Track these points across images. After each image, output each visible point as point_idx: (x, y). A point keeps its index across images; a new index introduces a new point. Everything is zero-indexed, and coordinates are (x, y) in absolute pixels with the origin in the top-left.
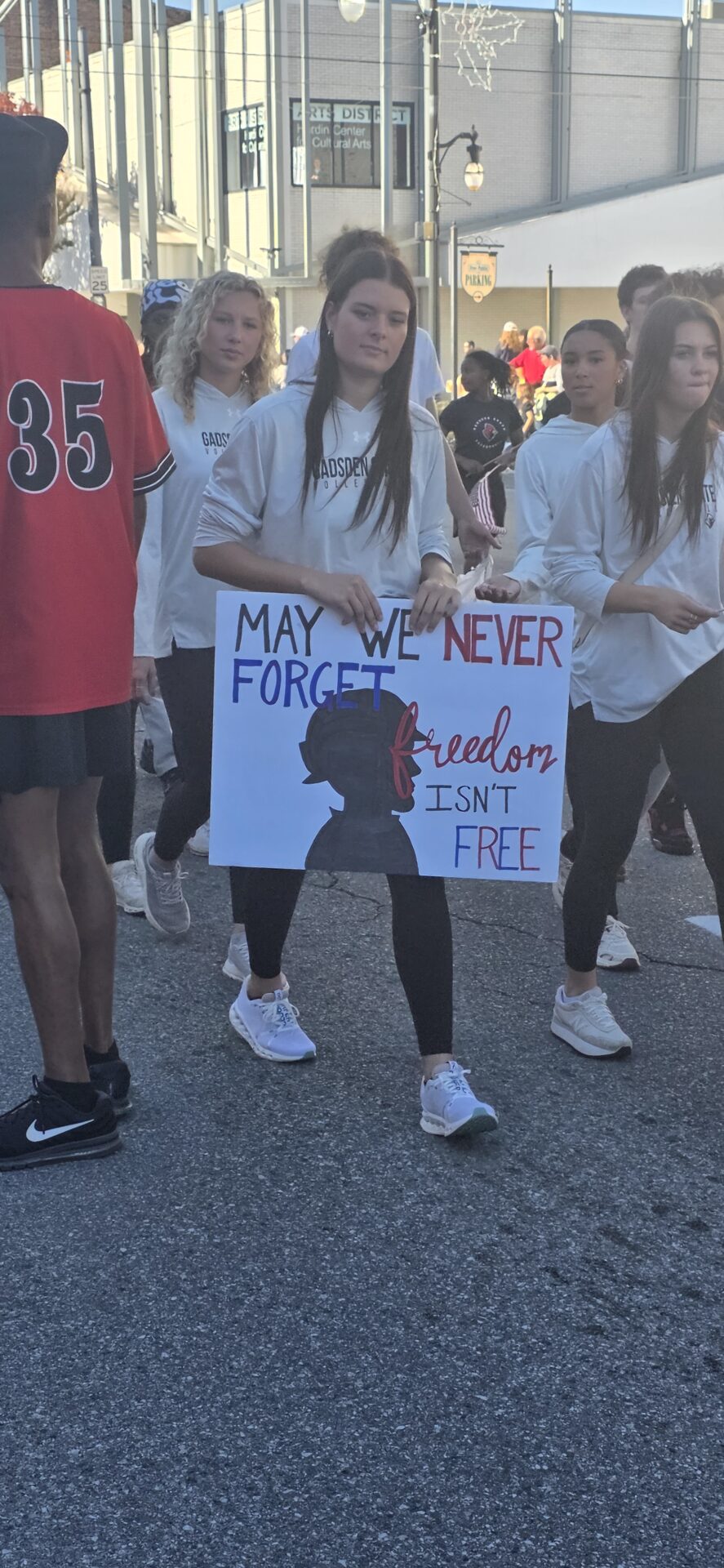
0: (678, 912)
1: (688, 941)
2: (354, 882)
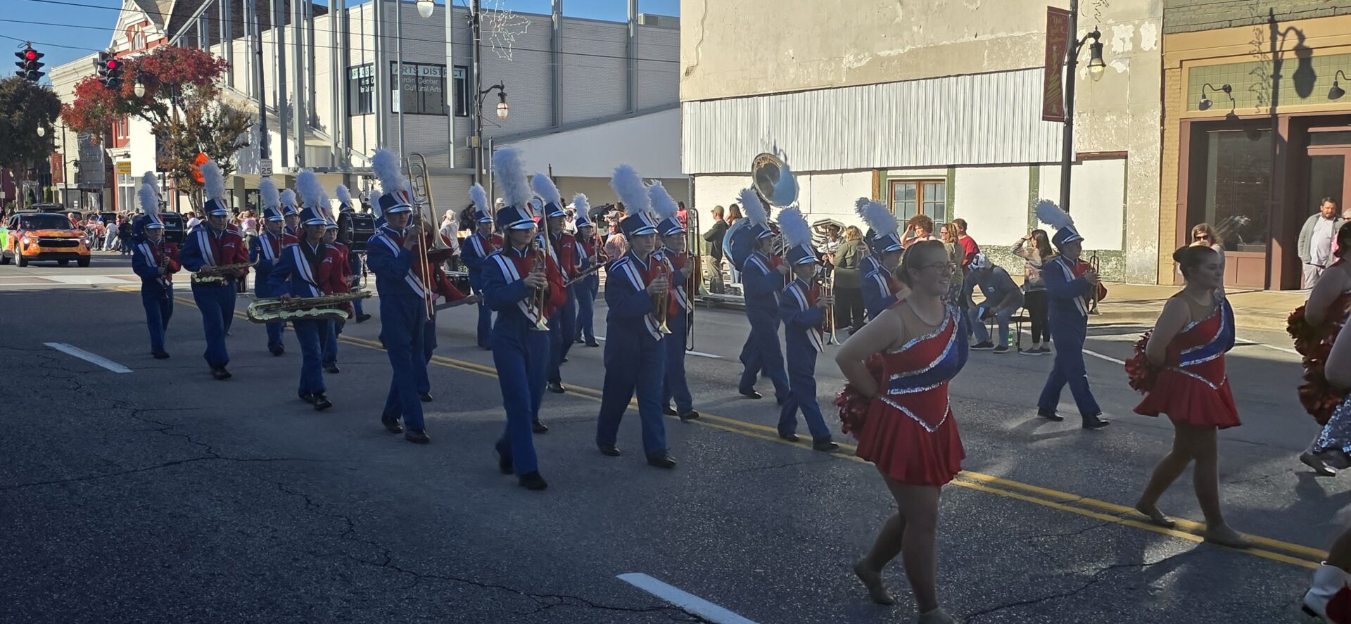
0: (614, 572)
1: (617, 591)
2: (402, 561)
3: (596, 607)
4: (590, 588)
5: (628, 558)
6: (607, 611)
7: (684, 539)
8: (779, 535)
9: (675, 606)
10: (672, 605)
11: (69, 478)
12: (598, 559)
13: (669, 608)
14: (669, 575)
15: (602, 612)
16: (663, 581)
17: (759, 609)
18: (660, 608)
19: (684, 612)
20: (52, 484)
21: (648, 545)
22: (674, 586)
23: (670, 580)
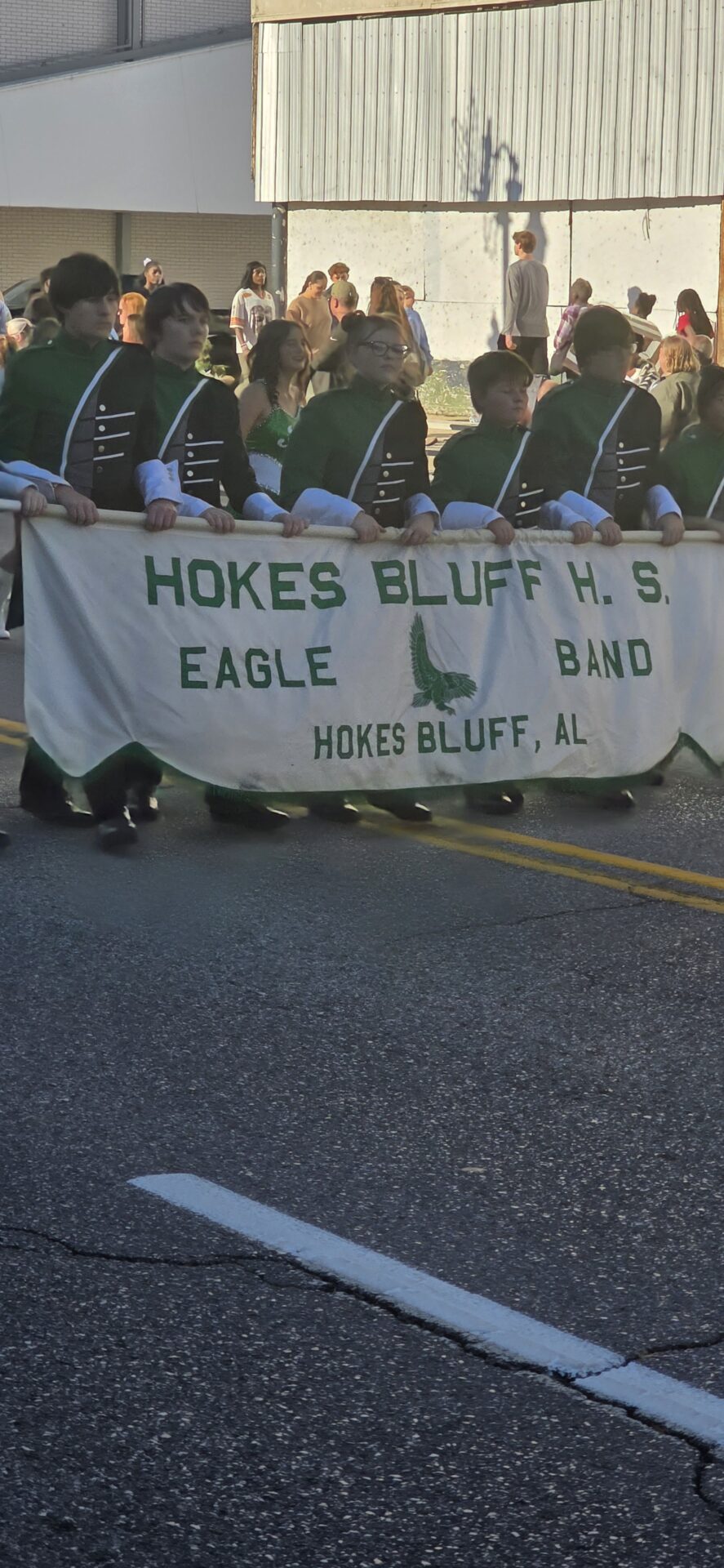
0: (121, 1172)
1: (132, 1217)
3: (83, 1253)
4: (64, 1210)
5: (153, 1138)
6: (112, 1265)
7: (287, 1094)
8: (522, 1086)
9: (274, 1252)
10: (267, 1252)
12: (80, 1140)
13: (259, 1257)
14: (258, 1178)
15: (96, 1268)
16: (242, 1193)
17: (477, 1260)
18: (241, 1257)
19: (298, 1266)
21: (200, 1106)
22: (271, 1204)
23: (261, 1193)
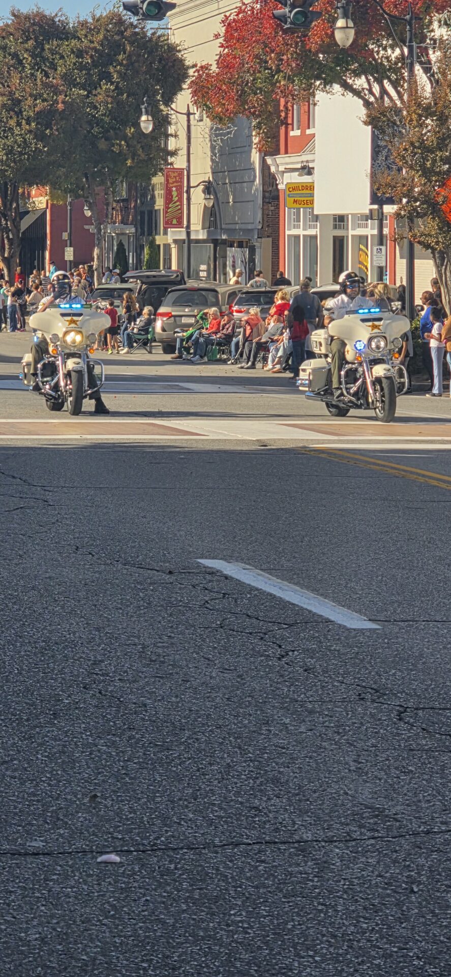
11: (308, 836)
20: (283, 847)
